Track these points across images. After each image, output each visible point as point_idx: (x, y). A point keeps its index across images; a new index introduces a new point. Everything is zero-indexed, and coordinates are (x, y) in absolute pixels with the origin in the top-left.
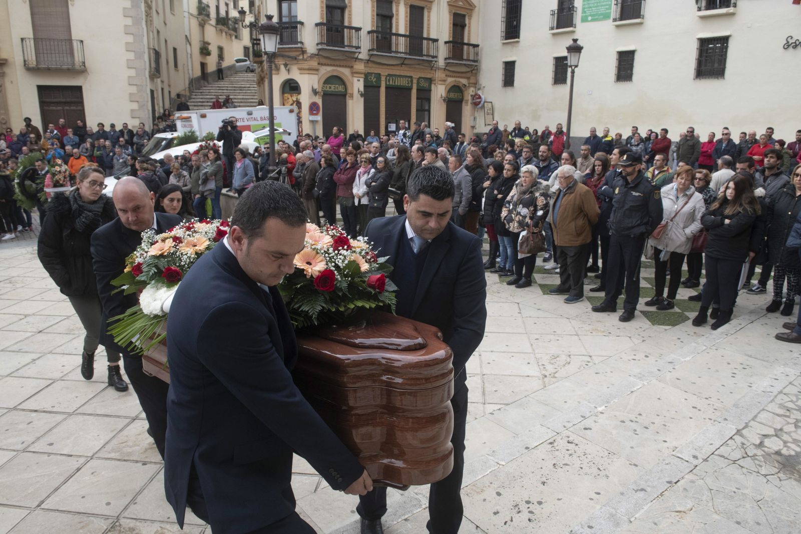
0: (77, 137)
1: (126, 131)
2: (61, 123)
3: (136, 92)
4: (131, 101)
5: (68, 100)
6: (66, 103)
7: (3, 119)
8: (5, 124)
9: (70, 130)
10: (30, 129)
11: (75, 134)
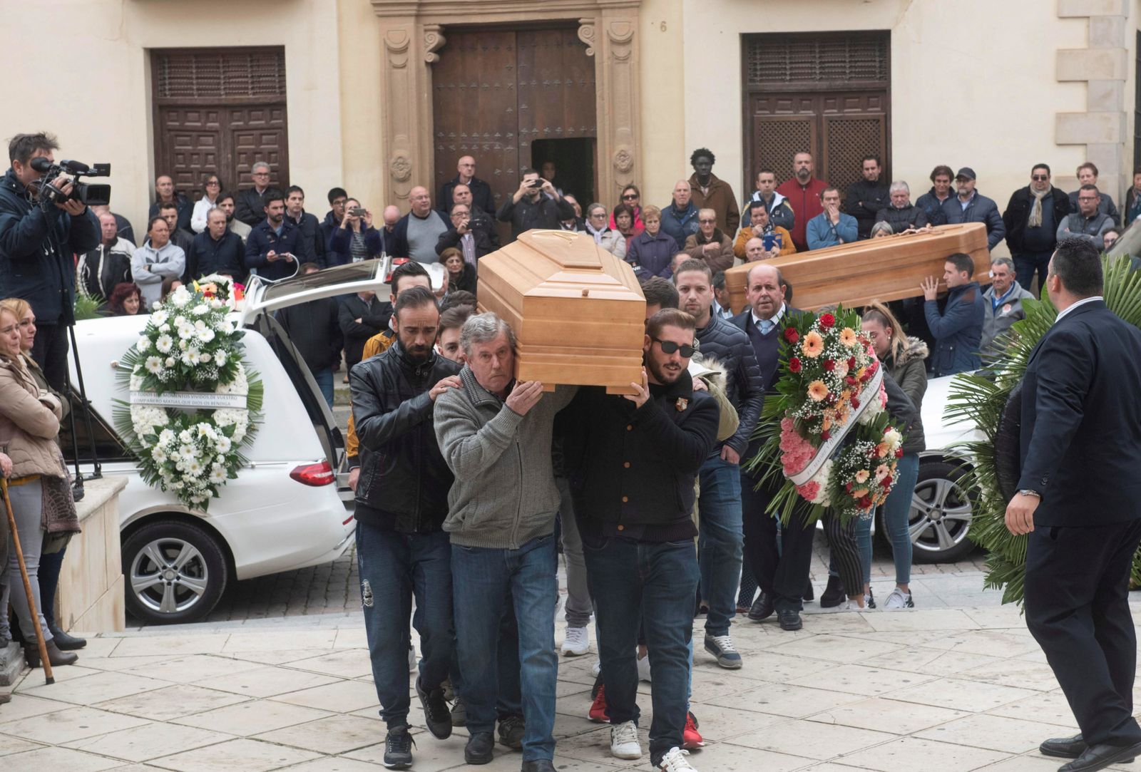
0: (854, 219)
1: (1039, 195)
2: (798, 167)
3: (1082, 44)
4: (1060, 82)
5: (839, 83)
6: (830, 94)
7: (623, 155)
8: (626, 171)
9: (834, 193)
10: (706, 191)
11: (844, 209)
